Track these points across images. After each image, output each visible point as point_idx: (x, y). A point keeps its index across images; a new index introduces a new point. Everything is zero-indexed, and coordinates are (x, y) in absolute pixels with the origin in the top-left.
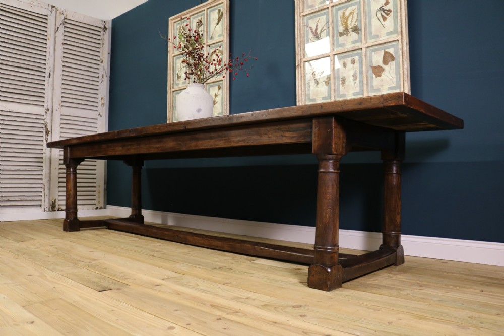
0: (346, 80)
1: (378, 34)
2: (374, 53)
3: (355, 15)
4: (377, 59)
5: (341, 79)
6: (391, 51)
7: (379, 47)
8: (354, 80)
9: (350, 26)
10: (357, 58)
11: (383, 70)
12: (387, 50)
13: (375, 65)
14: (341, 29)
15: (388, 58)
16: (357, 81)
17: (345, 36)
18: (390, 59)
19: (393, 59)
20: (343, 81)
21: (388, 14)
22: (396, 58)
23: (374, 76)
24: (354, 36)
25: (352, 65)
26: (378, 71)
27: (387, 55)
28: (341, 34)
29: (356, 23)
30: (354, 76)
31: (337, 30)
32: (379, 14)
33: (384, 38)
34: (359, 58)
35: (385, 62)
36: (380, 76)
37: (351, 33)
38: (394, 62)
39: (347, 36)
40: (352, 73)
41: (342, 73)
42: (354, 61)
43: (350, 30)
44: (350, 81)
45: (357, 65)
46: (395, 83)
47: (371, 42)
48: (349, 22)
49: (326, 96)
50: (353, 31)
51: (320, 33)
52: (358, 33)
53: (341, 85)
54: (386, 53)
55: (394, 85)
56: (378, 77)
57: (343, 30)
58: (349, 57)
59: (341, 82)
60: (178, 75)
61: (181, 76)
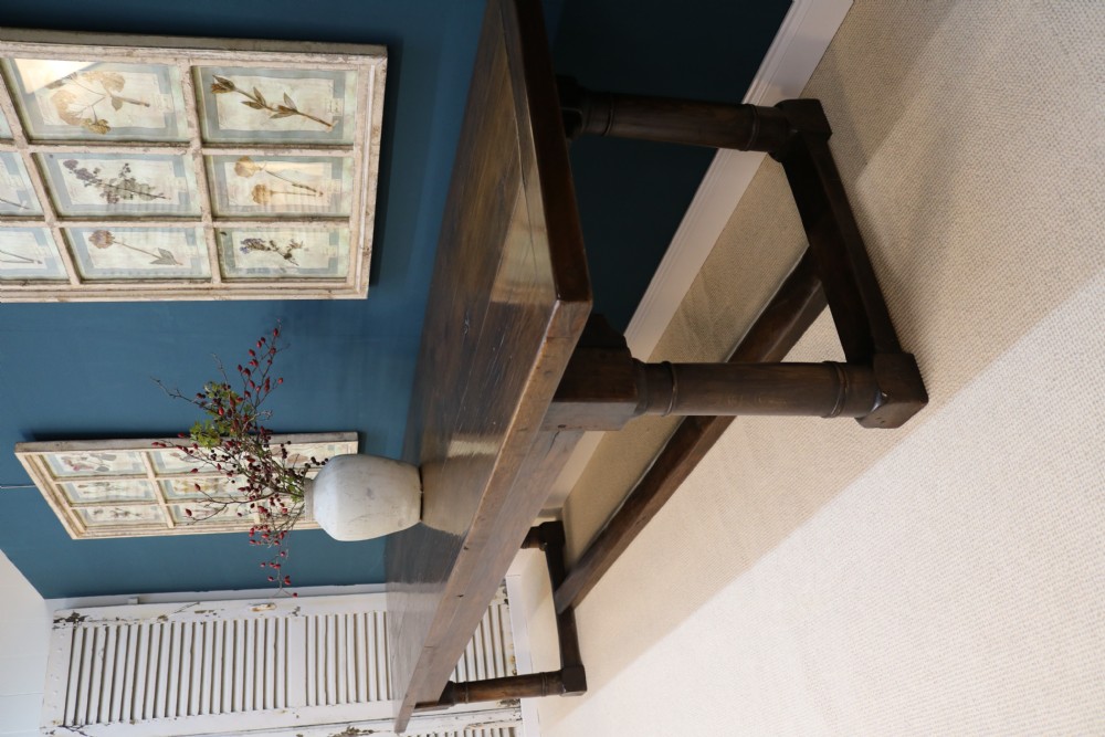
60: (153, 263)
61: (162, 251)
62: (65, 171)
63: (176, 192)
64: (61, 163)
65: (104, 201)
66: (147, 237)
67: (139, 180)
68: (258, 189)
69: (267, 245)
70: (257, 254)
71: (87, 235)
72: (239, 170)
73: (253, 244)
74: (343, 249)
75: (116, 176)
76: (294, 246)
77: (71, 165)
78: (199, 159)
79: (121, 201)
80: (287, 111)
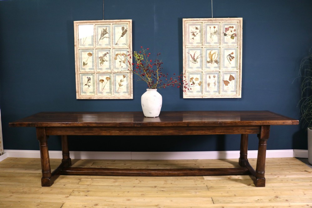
0: (210, 85)
1: (228, 66)
2: (225, 75)
3: (216, 55)
4: (227, 78)
5: (207, 84)
6: (233, 75)
7: (227, 72)
8: (214, 85)
9: (214, 60)
10: (216, 75)
11: (229, 83)
12: (231, 75)
13: (225, 80)
14: (209, 60)
15: (231, 78)
16: (216, 86)
17: (210, 63)
18: (232, 79)
19: (234, 79)
20: (209, 85)
21: (232, 59)
22: (235, 79)
23: (225, 85)
24: (216, 65)
25: (214, 78)
26: (226, 83)
27: (231, 77)
28: (208, 62)
29: (217, 59)
30: (215, 83)
31: (206, 60)
32: (228, 57)
33: (230, 69)
34: (218, 76)
35: (230, 80)
36: (227, 85)
37: (214, 63)
38: (234, 80)
39: (212, 63)
40: (214, 81)
41: (208, 81)
42: (215, 77)
43: (213, 61)
44: (212, 85)
45: (216, 78)
46: (234, 89)
47: (224, 69)
48: (213, 57)
49: (199, 90)
50: (215, 62)
51: (197, 59)
52: (218, 64)
53: (207, 87)
54: (231, 76)
55: (234, 90)
56: (227, 86)
57: (210, 61)
58: (212, 74)
59: (207, 85)
60: (84, 63)
61: (87, 64)
62: (107, 52)
63: (102, 68)
64: (108, 52)
65: (99, 56)
66: (90, 62)
67: (104, 62)
68: (103, 81)
69: (89, 81)
70: (87, 80)
71: (91, 52)
72: (107, 78)
73: (89, 79)
74: (88, 94)
75: (105, 59)
76: (89, 86)
77: (107, 53)
78: (111, 72)
79: (99, 59)
80: (120, 85)
